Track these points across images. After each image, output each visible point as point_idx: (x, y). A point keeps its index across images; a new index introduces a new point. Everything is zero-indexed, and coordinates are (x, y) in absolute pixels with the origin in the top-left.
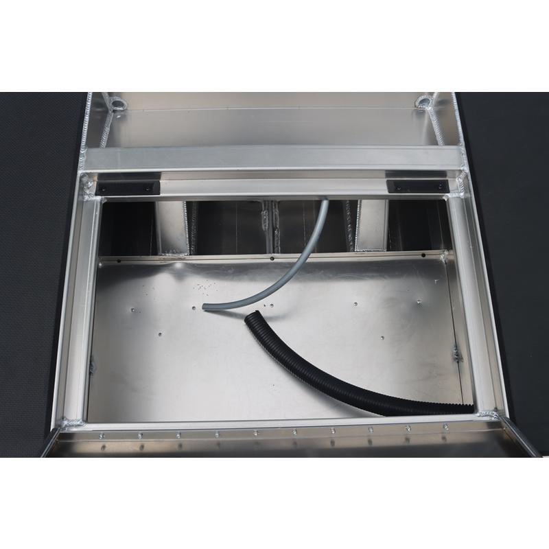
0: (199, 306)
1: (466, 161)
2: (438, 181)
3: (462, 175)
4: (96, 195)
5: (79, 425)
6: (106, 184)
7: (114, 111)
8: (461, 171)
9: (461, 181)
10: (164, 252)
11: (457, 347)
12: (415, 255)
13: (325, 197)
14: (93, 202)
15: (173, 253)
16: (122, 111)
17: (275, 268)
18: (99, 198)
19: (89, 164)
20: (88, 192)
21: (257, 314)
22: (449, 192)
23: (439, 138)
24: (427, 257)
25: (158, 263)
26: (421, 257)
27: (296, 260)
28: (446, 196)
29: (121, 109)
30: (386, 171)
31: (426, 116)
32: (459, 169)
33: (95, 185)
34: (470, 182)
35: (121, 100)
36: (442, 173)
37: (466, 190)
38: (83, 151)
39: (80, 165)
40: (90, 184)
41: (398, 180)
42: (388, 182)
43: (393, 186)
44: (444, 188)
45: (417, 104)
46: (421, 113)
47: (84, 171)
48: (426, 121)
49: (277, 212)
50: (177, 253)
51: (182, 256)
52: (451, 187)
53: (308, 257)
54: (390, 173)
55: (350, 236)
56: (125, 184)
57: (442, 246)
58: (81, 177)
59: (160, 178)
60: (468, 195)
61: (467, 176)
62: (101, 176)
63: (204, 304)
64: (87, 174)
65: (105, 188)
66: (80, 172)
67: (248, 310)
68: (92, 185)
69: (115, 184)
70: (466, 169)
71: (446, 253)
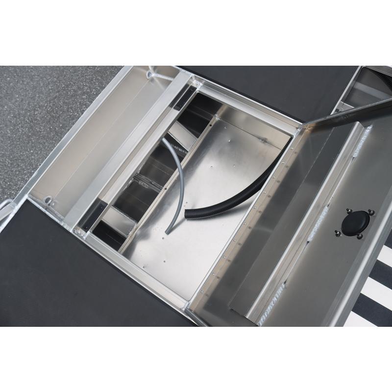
0: (165, 235)
1: (189, 73)
2: (189, 90)
3: (194, 78)
4: (86, 232)
5: (189, 304)
6: (85, 224)
7: (49, 205)
8: (192, 78)
9: (195, 81)
10: (127, 235)
11: (259, 138)
12: (208, 129)
13: (161, 138)
14: (89, 236)
15: (131, 230)
16: (52, 201)
17: (171, 190)
18: (89, 232)
19: (70, 225)
20: (82, 235)
21: (187, 211)
22: (196, 88)
23: (169, 79)
24: (212, 125)
25: (130, 242)
26: (211, 127)
27: (178, 174)
28: (197, 91)
29: (50, 201)
30: (169, 105)
31: (155, 79)
32: (190, 78)
33: (82, 230)
34: (199, 77)
35: (47, 197)
36: (187, 86)
37: (200, 80)
38: (62, 224)
39: (68, 229)
40: (79, 232)
41: (176, 103)
42: (174, 108)
43: (178, 107)
44: (193, 89)
45: (148, 78)
46: (152, 80)
47: (72, 229)
48: (157, 81)
49: (143, 177)
50: (132, 229)
51: (135, 227)
52: (195, 86)
53: (181, 166)
54: (171, 105)
55: (180, 150)
56: (91, 216)
57: (212, 115)
58: (74, 232)
59: (100, 200)
60: (204, 81)
61: (196, 77)
62: (79, 224)
63: (165, 232)
64: (74, 228)
65: (87, 226)
66: (71, 231)
67: (182, 214)
68: (80, 231)
69: (88, 221)
70: (193, 75)
71: (216, 115)
